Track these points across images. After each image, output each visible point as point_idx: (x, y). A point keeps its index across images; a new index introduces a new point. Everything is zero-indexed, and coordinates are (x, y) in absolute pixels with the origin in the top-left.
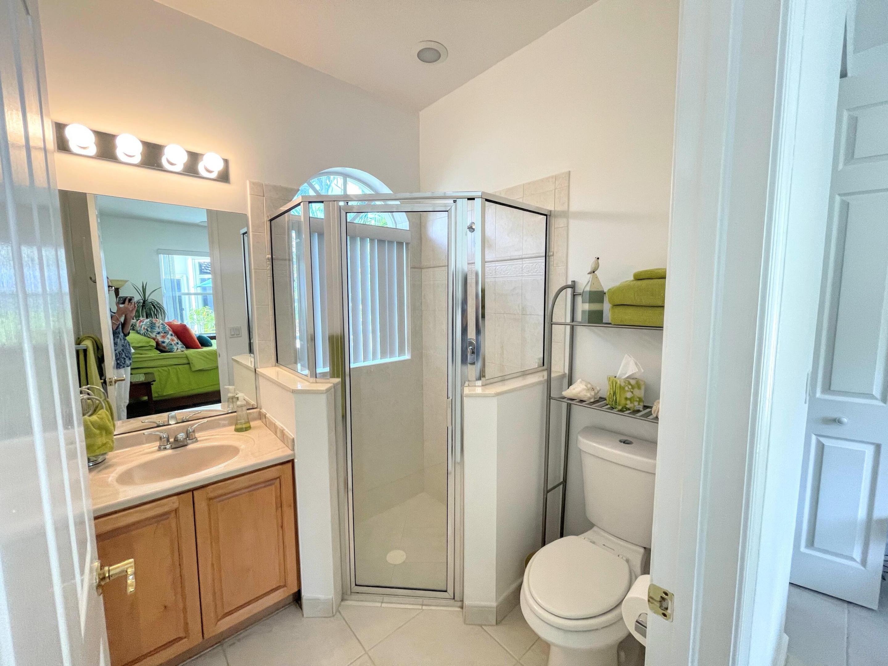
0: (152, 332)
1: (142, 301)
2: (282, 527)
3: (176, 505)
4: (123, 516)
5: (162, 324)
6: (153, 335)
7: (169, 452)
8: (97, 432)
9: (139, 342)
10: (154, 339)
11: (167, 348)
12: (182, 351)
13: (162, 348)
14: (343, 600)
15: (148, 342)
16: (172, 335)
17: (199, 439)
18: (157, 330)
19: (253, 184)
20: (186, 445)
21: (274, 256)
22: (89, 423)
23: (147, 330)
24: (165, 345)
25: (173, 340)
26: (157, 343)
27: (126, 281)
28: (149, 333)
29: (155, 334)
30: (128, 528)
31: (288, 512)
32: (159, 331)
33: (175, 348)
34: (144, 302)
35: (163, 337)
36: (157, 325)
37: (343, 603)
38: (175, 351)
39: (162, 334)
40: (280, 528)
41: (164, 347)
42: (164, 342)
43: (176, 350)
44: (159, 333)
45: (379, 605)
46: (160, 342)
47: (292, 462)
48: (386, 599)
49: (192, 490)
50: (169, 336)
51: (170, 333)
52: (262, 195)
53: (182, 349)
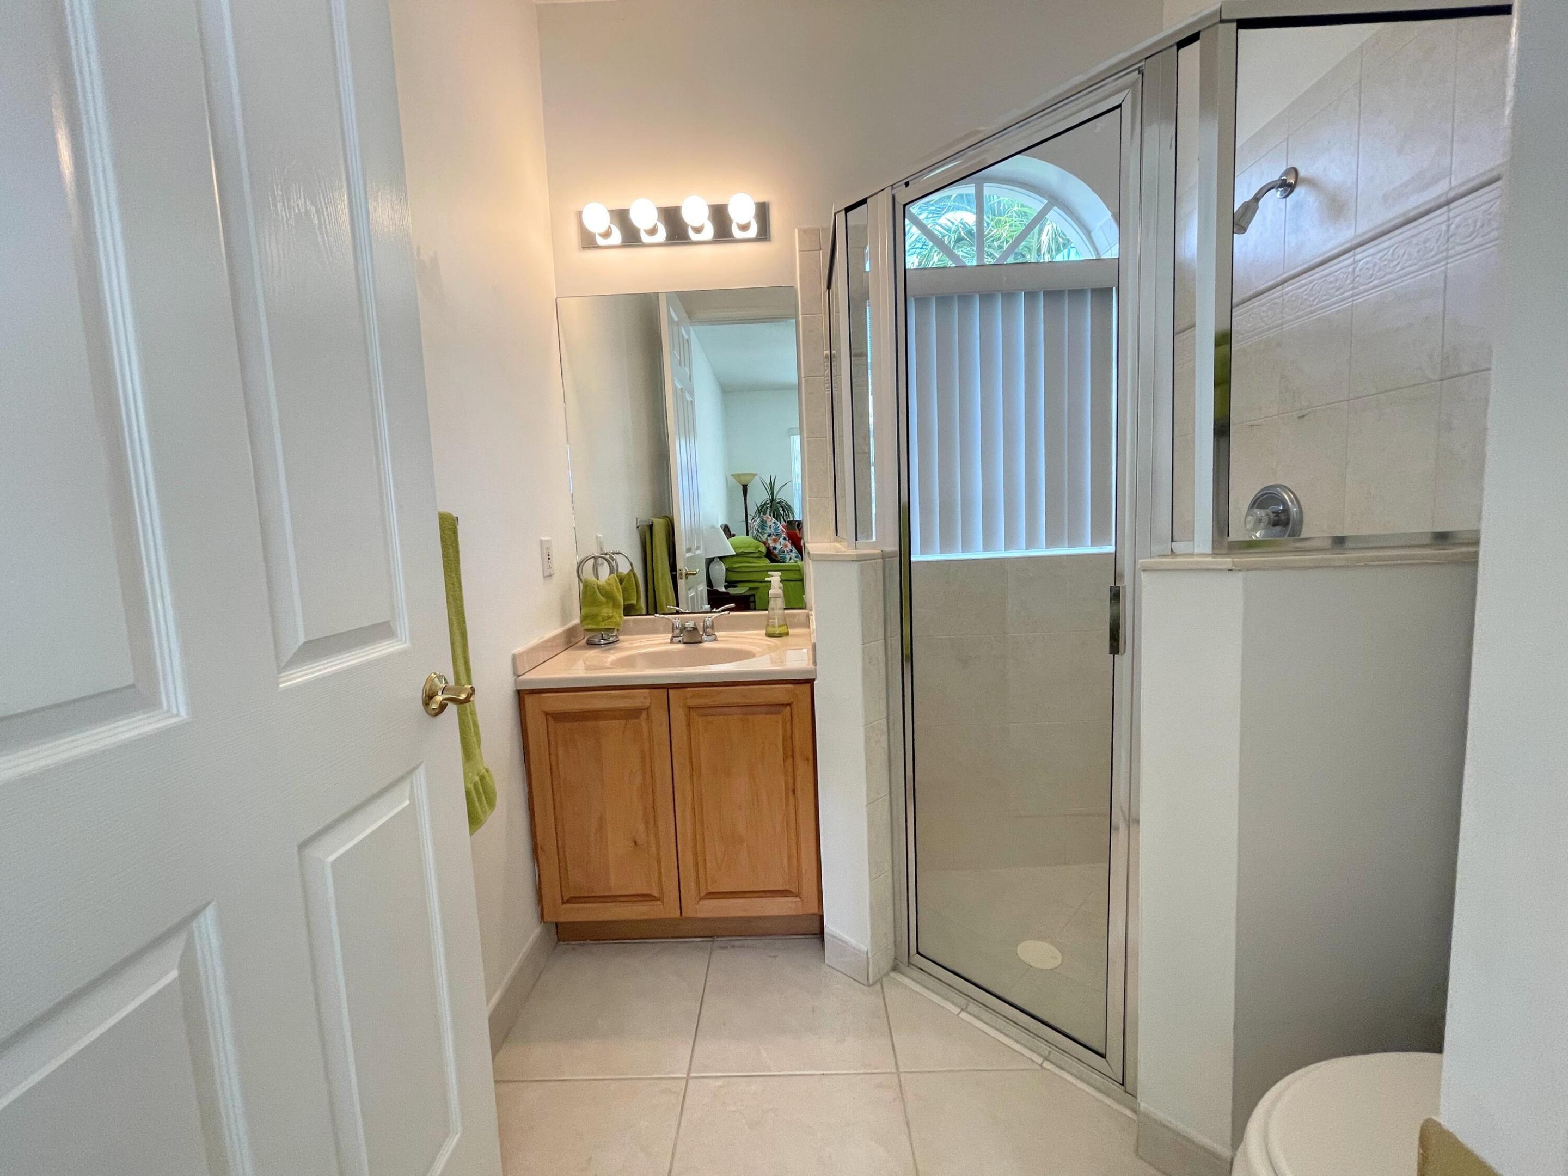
0: (763, 533)
1: (769, 501)
2: (794, 791)
3: (647, 703)
4: (592, 696)
5: (774, 523)
6: (764, 538)
7: (681, 646)
8: (603, 599)
9: (749, 547)
10: (765, 543)
11: (779, 556)
12: (796, 562)
13: (774, 557)
14: (895, 968)
15: (758, 547)
16: (785, 539)
17: (719, 639)
18: (768, 531)
19: (803, 232)
20: (701, 642)
21: (833, 352)
22: (596, 587)
23: (758, 532)
24: (776, 552)
25: (786, 546)
26: (768, 548)
27: (756, 475)
28: (760, 534)
29: (766, 536)
30: (596, 715)
31: (803, 769)
32: (770, 532)
33: (788, 557)
34: (772, 500)
35: (775, 541)
36: (769, 524)
37: (893, 975)
38: (787, 561)
39: (773, 537)
40: (791, 793)
41: (775, 555)
42: (775, 548)
43: (789, 559)
44: (770, 535)
45: (956, 1010)
46: (772, 548)
47: (811, 682)
48: (972, 1007)
49: (667, 687)
50: (781, 540)
51: (783, 535)
52: (818, 248)
53: (796, 559)
